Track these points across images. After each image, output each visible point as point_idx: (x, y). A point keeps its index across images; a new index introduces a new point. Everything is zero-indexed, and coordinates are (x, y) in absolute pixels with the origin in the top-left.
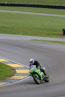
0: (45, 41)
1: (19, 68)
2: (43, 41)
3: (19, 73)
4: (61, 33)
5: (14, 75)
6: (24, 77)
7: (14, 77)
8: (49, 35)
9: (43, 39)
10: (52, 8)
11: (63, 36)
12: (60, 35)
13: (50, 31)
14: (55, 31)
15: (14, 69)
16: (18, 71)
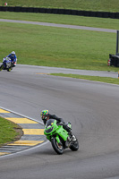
0: (78, 76)
1: (28, 126)
2: (74, 76)
3: (28, 136)
4: (106, 62)
5: (19, 139)
6: (37, 142)
7: (20, 142)
8: (84, 66)
9: (72, 73)
10: (90, 16)
11: (110, 69)
12: (104, 65)
13: (86, 58)
14: (96, 58)
15: (19, 128)
16: (26, 132)
